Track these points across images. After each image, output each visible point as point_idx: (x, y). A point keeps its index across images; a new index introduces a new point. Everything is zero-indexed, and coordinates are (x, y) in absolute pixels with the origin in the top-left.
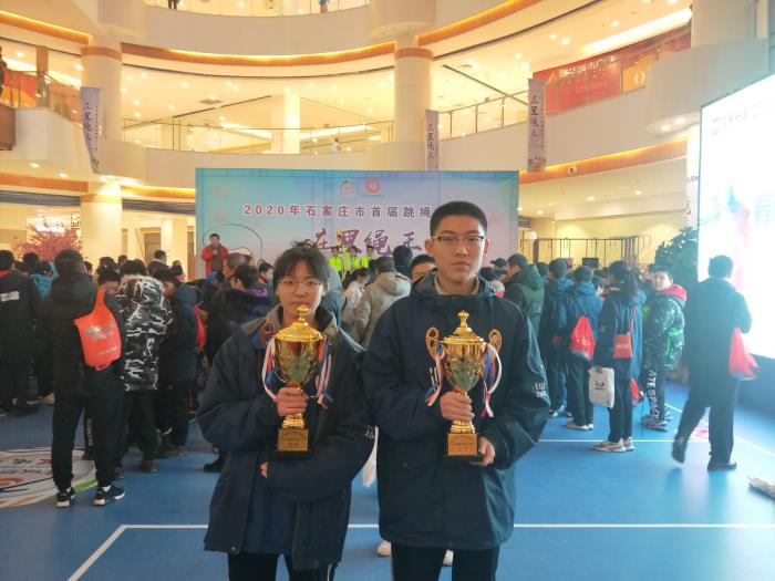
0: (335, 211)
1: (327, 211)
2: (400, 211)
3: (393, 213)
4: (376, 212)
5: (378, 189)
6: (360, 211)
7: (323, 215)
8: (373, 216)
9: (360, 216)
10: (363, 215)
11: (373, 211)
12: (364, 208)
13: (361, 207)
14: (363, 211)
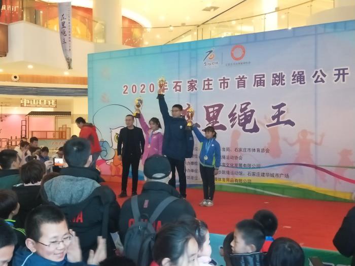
0: (199, 85)
1: (192, 86)
2: (269, 80)
3: (260, 82)
4: (241, 82)
5: (243, 56)
6: (224, 82)
7: (189, 90)
8: (238, 87)
9: (224, 89)
10: (227, 87)
11: (238, 81)
12: (229, 79)
13: (226, 78)
14: (227, 83)
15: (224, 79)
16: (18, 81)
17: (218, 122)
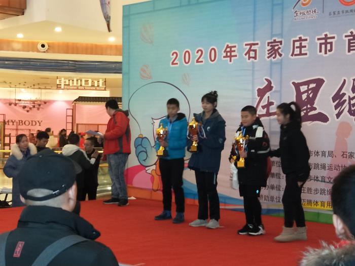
0: (286, 49)
1: (274, 50)
6: (326, 42)
7: (268, 57)
8: (349, 51)
9: (326, 53)
10: (331, 50)
11: (349, 40)
12: (333, 38)
13: (329, 36)
14: (331, 43)
15: (326, 38)
16: (47, 52)
17: (315, 109)
